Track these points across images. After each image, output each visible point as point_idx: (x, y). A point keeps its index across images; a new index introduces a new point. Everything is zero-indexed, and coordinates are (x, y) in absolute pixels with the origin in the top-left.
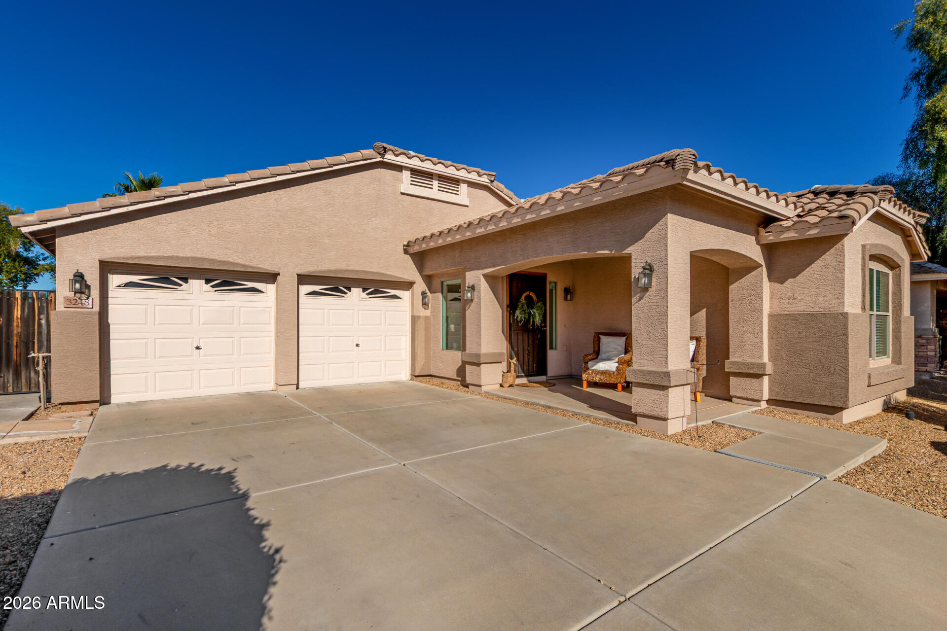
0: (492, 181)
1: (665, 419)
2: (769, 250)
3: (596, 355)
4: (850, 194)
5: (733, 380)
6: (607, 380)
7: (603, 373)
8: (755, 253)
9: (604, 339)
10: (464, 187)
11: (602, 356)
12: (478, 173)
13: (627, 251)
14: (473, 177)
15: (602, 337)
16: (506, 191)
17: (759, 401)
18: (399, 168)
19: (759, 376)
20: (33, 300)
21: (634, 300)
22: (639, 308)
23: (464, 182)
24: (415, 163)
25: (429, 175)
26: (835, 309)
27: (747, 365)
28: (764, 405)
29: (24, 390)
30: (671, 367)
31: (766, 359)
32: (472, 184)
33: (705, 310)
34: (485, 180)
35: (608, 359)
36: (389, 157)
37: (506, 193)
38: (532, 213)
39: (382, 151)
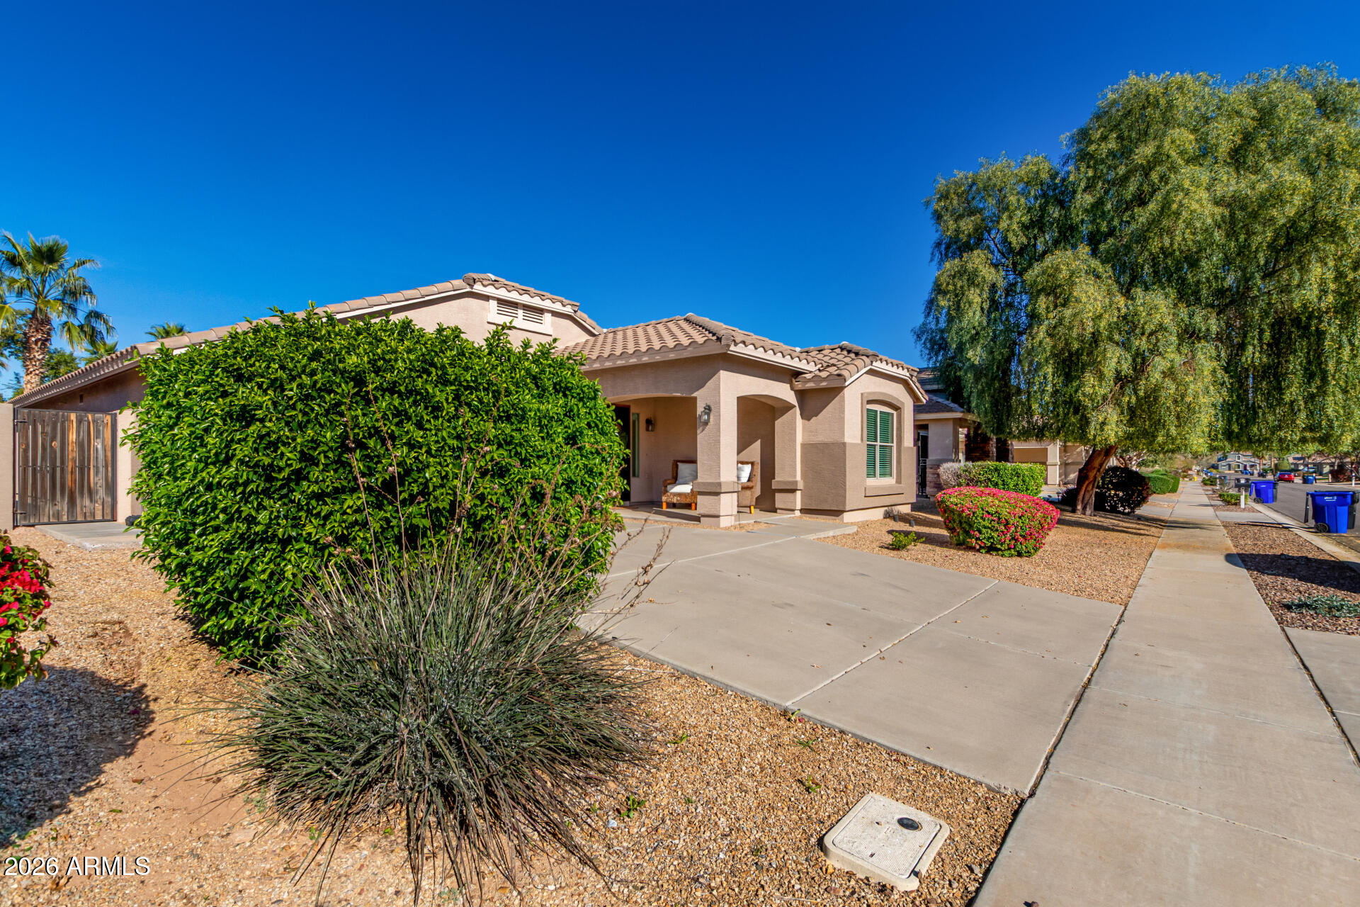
0: (575, 312)
1: (718, 516)
2: (801, 394)
3: (675, 480)
4: (857, 354)
5: (778, 496)
6: (684, 501)
7: (679, 495)
8: (791, 397)
9: (681, 466)
10: (547, 316)
11: (679, 480)
12: (562, 302)
13: (694, 395)
14: (557, 307)
15: (680, 464)
16: (589, 320)
17: (793, 510)
18: (486, 298)
19: (793, 491)
20: (89, 423)
21: (698, 431)
22: (702, 437)
23: (549, 311)
24: (502, 293)
25: (514, 305)
26: (840, 440)
27: (785, 483)
28: (798, 513)
29: (79, 519)
30: (723, 479)
31: (799, 478)
32: (555, 314)
33: (759, 442)
34: (568, 310)
35: (685, 483)
36: (478, 288)
37: (589, 323)
38: (621, 359)
39: (471, 282)
